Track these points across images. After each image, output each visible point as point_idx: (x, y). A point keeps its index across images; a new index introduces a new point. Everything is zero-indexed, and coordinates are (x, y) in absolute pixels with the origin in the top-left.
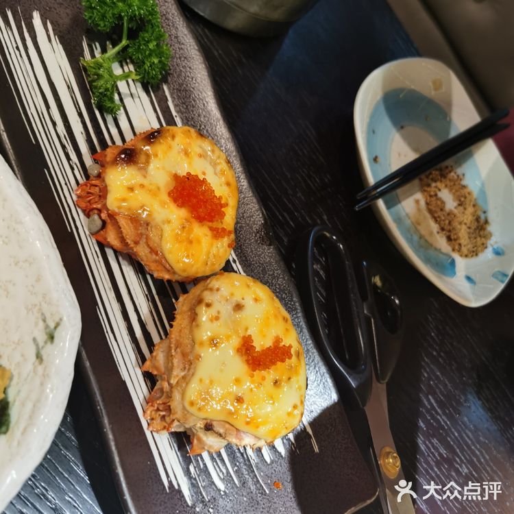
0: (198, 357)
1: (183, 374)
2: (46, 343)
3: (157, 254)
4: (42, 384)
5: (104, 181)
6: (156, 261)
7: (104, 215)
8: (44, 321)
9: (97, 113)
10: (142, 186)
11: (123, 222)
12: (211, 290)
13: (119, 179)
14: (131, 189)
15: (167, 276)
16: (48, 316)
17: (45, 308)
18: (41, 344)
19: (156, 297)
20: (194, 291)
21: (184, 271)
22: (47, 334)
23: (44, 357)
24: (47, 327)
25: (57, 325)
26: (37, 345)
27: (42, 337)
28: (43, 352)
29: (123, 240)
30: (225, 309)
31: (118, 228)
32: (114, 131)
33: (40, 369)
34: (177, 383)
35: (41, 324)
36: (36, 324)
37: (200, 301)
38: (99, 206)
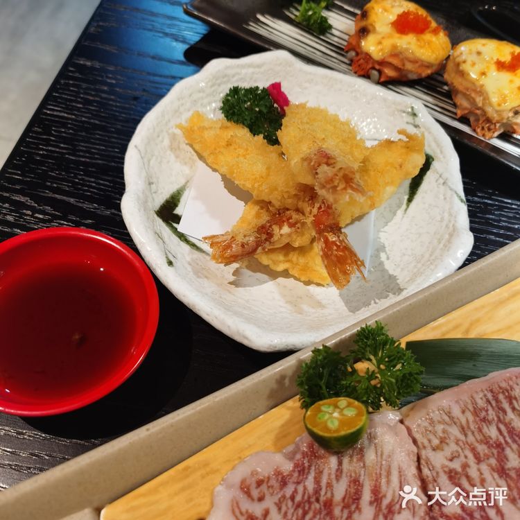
0: (482, 86)
1: (481, 98)
2: (414, 119)
3: (417, 62)
4: (430, 133)
5: (362, 52)
6: (419, 66)
7: (377, 67)
8: (404, 112)
9: (322, 37)
10: (383, 38)
11: (391, 60)
12: (458, 56)
13: (370, 45)
14: (380, 43)
15: (429, 72)
16: (404, 109)
17: (399, 108)
18: (412, 121)
19: (430, 93)
20: (450, 65)
21: (436, 59)
22: (411, 115)
23: (419, 124)
24: (408, 113)
25: (412, 108)
26: (411, 124)
27: (410, 119)
28: (416, 123)
29: (396, 69)
30: (474, 58)
31: (390, 65)
32: (336, 39)
33: (422, 129)
34: (483, 104)
35: (404, 114)
36: (402, 117)
37: (458, 65)
38: (370, 66)
